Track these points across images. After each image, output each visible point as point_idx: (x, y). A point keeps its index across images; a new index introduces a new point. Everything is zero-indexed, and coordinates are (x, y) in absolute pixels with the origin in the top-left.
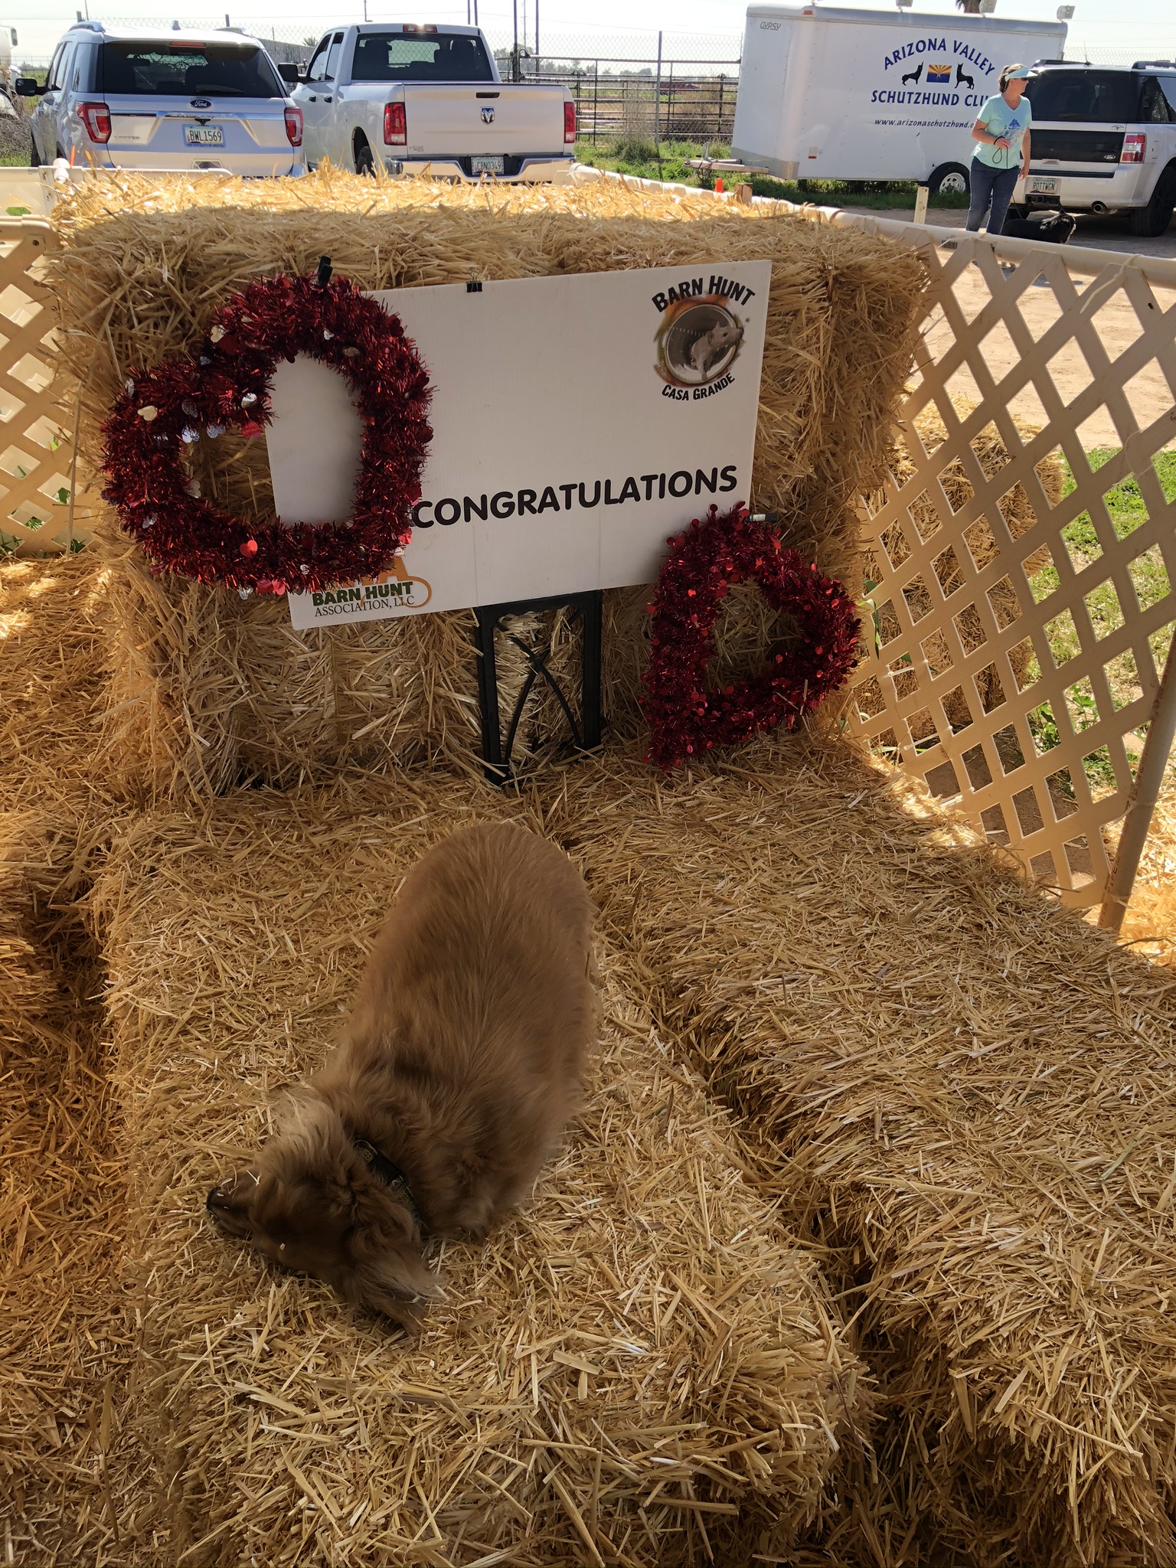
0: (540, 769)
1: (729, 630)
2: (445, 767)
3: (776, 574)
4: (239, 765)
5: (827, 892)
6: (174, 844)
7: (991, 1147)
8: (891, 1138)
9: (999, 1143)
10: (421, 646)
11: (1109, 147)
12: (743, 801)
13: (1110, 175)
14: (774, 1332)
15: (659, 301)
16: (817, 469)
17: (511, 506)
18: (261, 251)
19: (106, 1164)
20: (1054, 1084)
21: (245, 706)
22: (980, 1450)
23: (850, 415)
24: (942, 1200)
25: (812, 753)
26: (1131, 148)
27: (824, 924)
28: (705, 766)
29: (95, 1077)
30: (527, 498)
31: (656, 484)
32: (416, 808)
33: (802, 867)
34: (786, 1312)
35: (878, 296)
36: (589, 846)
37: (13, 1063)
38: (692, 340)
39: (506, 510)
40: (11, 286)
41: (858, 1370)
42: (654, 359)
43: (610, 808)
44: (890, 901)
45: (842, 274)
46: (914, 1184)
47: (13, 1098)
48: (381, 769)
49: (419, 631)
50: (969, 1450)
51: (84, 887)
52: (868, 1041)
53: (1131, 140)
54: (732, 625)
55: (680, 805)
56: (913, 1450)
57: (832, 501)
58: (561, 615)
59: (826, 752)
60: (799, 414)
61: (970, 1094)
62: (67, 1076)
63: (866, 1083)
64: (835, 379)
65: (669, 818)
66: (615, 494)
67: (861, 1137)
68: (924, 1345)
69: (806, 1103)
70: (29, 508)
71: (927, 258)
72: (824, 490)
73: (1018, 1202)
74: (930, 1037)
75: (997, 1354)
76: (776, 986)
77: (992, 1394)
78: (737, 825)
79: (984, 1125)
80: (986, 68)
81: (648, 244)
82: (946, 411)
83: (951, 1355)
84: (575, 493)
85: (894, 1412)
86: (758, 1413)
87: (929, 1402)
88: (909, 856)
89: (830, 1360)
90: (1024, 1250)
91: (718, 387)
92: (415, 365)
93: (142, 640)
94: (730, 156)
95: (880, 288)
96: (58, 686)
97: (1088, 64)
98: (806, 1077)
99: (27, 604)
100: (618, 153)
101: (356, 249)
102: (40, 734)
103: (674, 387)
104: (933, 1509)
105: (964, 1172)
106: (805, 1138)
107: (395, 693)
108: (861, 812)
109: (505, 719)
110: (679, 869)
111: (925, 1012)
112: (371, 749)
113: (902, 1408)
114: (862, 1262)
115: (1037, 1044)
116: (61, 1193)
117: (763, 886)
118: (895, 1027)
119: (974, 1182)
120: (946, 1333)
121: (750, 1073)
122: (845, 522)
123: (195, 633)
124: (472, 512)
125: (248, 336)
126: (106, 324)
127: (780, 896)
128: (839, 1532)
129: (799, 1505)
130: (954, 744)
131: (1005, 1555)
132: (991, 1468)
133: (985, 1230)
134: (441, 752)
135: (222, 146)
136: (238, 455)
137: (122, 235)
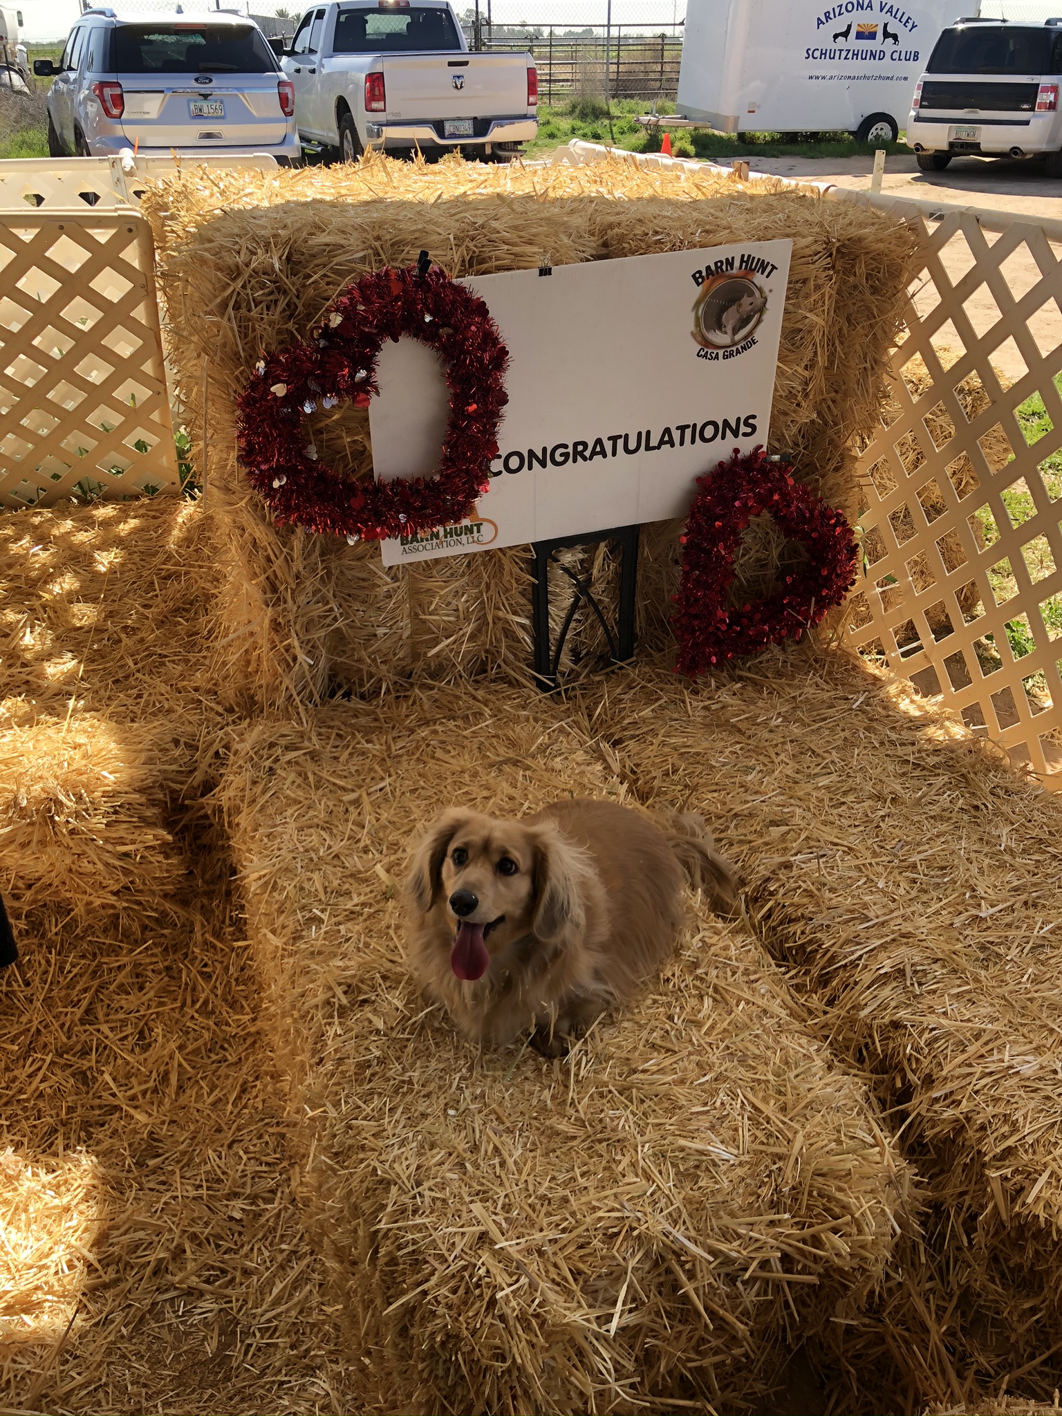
0: (582, 680)
1: (743, 555)
2: (502, 679)
3: (789, 506)
4: (330, 680)
5: (843, 781)
6: (287, 748)
7: (1004, 991)
8: (920, 984)
9: (1010, 987)
10: (485, 576)
11: (1025, 97)
12: (760, 703)
13: (1027, 123)
14: (839, 1142)
15: (697, 278)
16: (819, 414)
17: (566, 455)
18: (353, 241)
19: (236, 1017)
20: (1052, 938)
21: (338, 630)
22: (1013, 1234)
23: (849, 367)
24: (968, 1035)
25: (816, 661)
26: (1045, 98)
27: (844, 808)
28: (725, 674)
29: (219, 945)
30: (580, 448)
31: (688, 432)
32: (481, 714)
33: (819, 760)
34: (846, 1126)
35: (875, 264)
36: (631, 744)
37: (149, 934)
38: (724, 309)
39: (562, 459)
40: (108, 269)
41: (910, 1172)
42: (691, 326)
43: (647, 712)
44: (898, 787)
45: (843, 246)
46: (944, 1022)
47: (151, 963)
48: (449, 681)
49: (483, 564)
50: (1003, 1235)
51: (209, 786)
52: (893, 906)
53: (1045, 90)
54: (746, 552)
55: (706, 708)
56: (954, 1236)
57: (831, 442)
58: (603, 548)
59: (829, 659)
60: (806, 368)
61: (983, 948)
62: (195, 945)
63: (894, 940)
64: (836, 338)
65: (699, 719)
66: (654, 442)
67: (895, 984)
68: (960, 1152)
69: (845, 957)
70: (114, 457)
71: (916, 228)
72: (824, 432)
73: (1031, 1035)
74: (944, 901)
75: (1025, 1157)
76: (810, 860)
77: (1022, 1189)
78: (758, 724)
79: (997, 973)
80: (910, 25)
81: (677, 224)
82: (931, 360)
83: (987, 1158)
84: (620, 442)
85: (937, 1207)
86: (831, 1206)
87: (967, 1198)
88: (910, 748)
89: (885, 1163)
90: (1041, 1073)
91: (744, 348)
92: (495, 341)
93: (255, 575)
94: (674, 112)
95: (877, 257)
96: (159, 614)
97: (1004, 21)
98: (844, 935)
99: (119, 542)
100: (572, 112)
101: (435, 237)
102: (150, 655)
103: (707, 349)
104: (972, 1283)
105: (983, 1011)
106: (847, 986)
107: (462, 616)
108: (864, 712)
109: (553, 637)
110: (713, 763)
111: (938, 880)
112: (440, 664)
113: (942, 1204)
114: (903, 1084)
115: (1035, 905)
116: (201, 1042)
117: (787, 776)
118: (914, 893)
119: (994, 1020)
120: (980, 1140)
121: (795, 933)
122: (844, 460)
123: (301, 569)
124: (535, 462)
125: (365, 320)
126: (230, 309)
127: (803, 785)
128: (893, 1303)
129: (869, 1277)
130: (935, 651)
131: (1035, 1318)
132: (1022, 1249)
133: (1007, 1058)
134: (499, 666)
135: (223, 118)
136: (335, 417)
137: (236, 231)
